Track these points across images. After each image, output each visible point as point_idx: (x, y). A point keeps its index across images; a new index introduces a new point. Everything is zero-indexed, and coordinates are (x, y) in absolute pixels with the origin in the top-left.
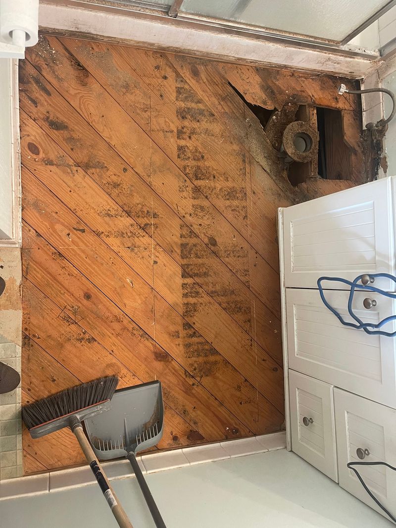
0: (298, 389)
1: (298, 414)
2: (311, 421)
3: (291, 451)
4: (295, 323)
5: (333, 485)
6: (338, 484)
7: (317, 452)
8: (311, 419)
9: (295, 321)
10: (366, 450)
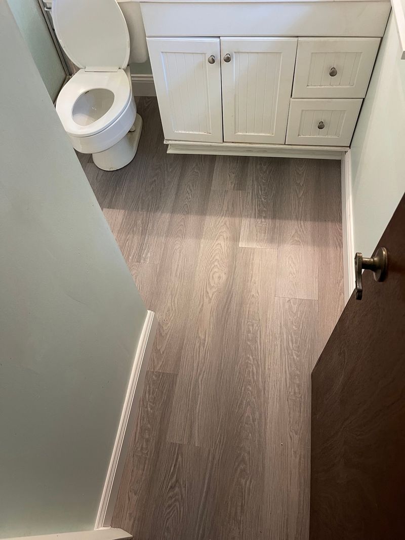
0: (299, 135)
2: (321, 123)
3: (350, 147)
6: (363, 99)
10: (331, 69)
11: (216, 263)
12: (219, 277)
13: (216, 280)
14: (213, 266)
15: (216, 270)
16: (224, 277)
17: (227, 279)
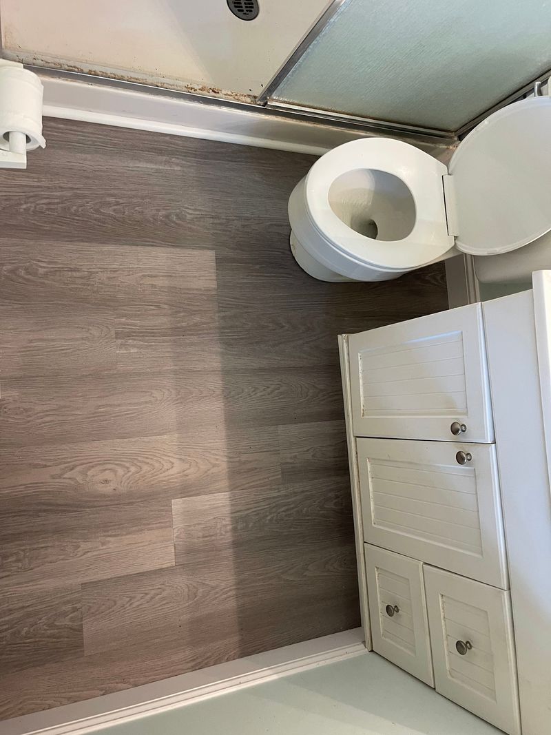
0: (378, 568)
1: (379, 601)
2: (397, 609)
3: (372, 651)
4: (370, 483)
5: (427, 691)
6: (435, 689)
7: (404, 650)
8: (396, 607)
9: (370, 480)
10: (468, 642)
11: (133, 469)
12: (106, 481)
13: (101, 477)
14: (128, 465)
15: (120, 472)
16: (108, 489)
17: (104, 496)
